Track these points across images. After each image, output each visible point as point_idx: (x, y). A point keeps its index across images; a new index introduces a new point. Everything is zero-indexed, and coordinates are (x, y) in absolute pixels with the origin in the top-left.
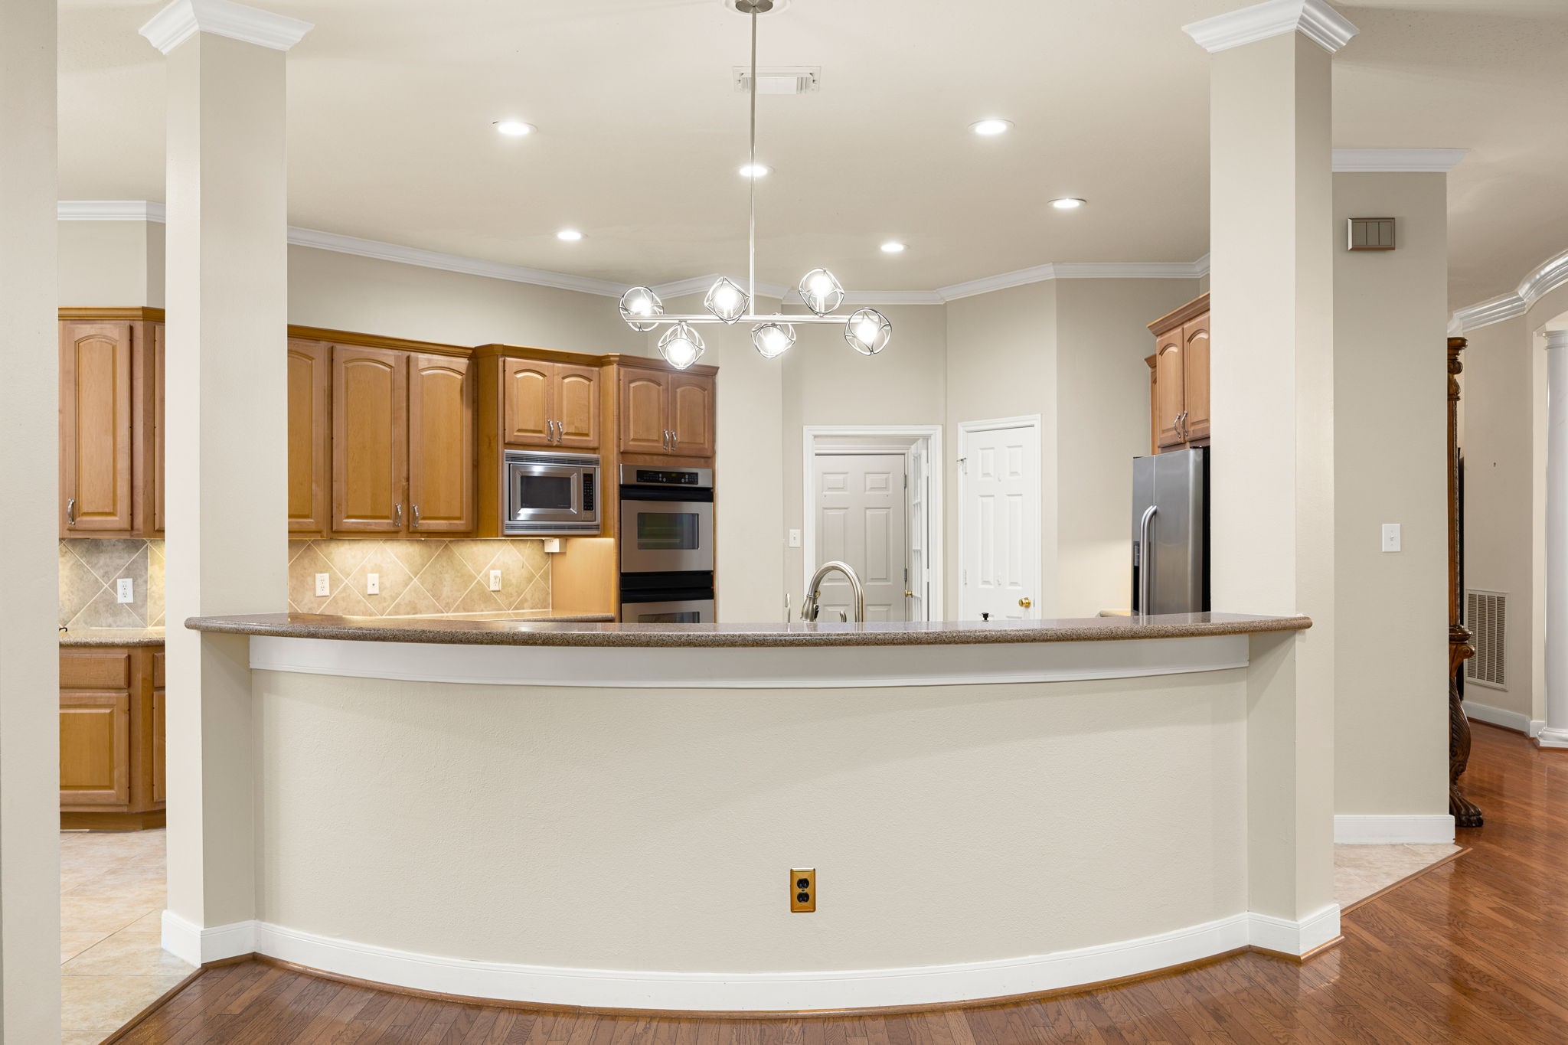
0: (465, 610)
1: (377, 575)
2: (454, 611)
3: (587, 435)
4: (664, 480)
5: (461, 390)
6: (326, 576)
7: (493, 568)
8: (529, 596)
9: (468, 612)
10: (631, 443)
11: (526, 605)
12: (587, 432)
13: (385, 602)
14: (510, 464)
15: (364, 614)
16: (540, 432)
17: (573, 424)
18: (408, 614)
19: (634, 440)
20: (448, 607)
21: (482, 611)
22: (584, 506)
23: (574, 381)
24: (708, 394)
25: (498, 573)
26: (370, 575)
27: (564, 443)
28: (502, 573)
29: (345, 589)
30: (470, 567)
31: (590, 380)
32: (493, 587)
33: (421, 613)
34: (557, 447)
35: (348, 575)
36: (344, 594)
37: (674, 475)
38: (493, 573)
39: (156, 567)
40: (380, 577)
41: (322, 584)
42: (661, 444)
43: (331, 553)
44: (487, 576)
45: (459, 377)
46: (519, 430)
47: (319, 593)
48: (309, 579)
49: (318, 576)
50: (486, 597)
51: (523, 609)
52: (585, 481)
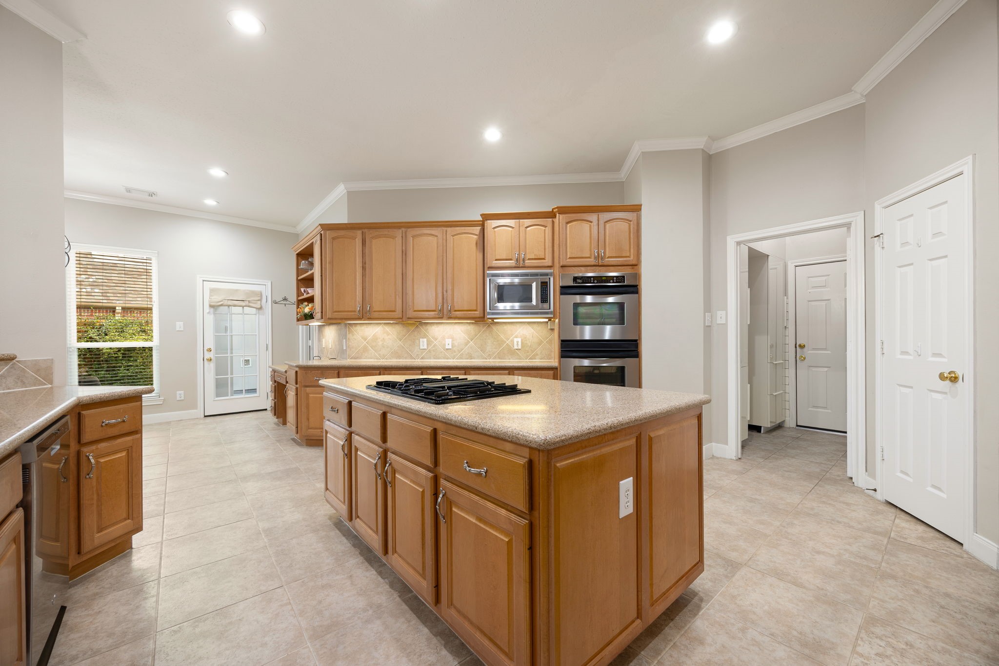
0: (500, 358)
1: (450, 340)
2: (493, 359)
3: (544, 259)
4: (596, 281)
5: (476, 244)
6: (425, 340)
7: (516, 337)
8: (539, 353)
9: (502, 359)
10: (569, 260)
11: (537, 357)
12: (543, 257)
13: (455, 353)
14: (490, 279)
15: (444, 358)
16: (511, 260)
17: (533, 253)
18: (467, 359)
19: (570, 258)
20: (490, 356)
21: (510, 359)
22: (541, 300)
23: (534, 228)
24: (633, 223)
25: (519, 340)
26: (447, 340)
27: (527, 265)
28: (522, 340)
29: (434, 346)
30: (502, 336)
31: (545, 227)
32: (516, 347)
33: (474, 359)
34: (522, 267)
35: (436, 339)
36: (434, 348)
37: (603, 278)
38: (515, 340)
39: (351, 335)
40: (452, 341)
41: (423, 344)
42: (592, 259)
43: (428, 329)
44: (512, 341)
45: (476, 237)
46: (496, 260)
47: (421, 347)
48: (417, 341)
49: (421, 339)
50: (512, 352)
51: (535, 359)
52: (541, 286)
